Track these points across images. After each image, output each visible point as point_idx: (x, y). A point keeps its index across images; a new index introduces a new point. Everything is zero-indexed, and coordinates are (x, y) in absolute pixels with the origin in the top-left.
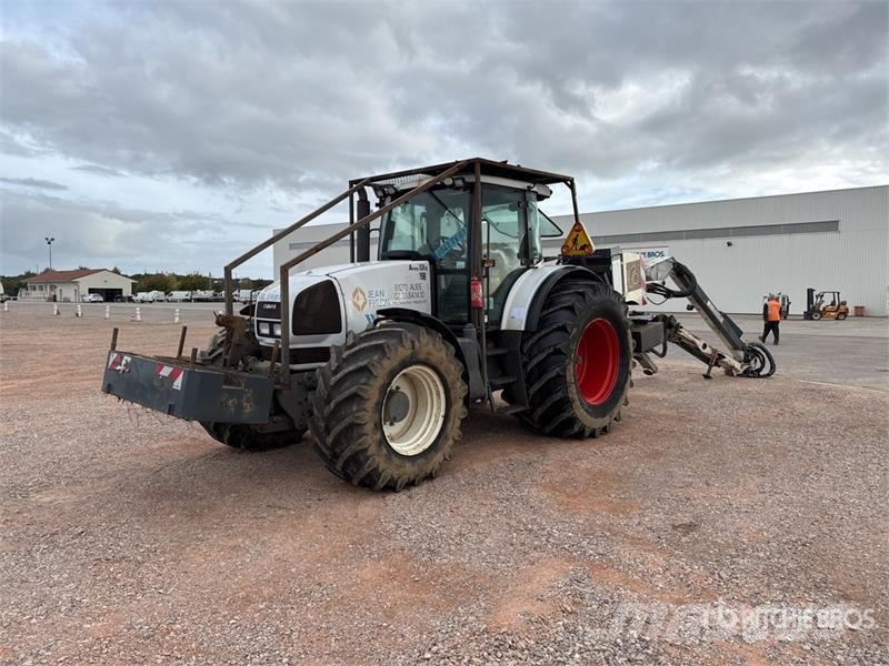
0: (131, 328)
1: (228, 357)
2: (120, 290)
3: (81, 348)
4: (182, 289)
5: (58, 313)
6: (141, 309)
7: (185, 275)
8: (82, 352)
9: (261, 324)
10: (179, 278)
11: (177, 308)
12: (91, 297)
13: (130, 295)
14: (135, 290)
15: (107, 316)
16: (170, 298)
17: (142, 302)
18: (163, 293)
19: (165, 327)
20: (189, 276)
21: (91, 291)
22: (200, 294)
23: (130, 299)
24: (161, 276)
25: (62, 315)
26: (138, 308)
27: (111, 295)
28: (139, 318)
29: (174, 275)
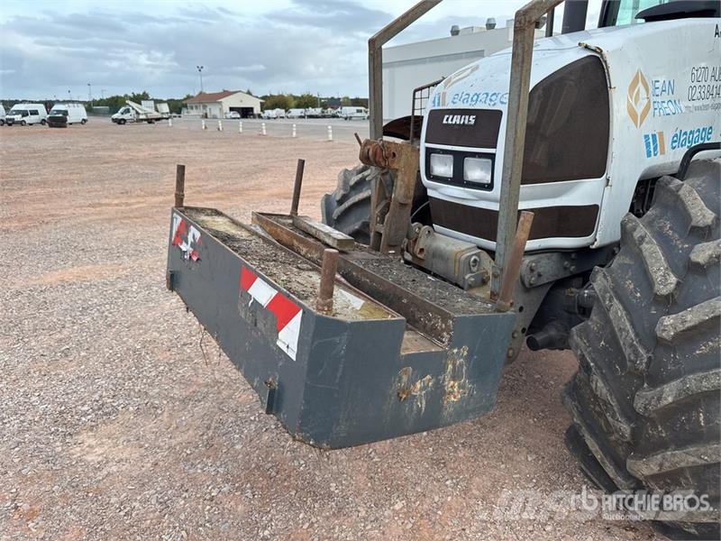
0: (258, 141)
1: (381, 229)
2: (252, 109)
3: (214, 161)
4: (298, 107)
5: (206, 128)
6: (266, 125)
7: (300, 95)
8: (214, 166)
9: (434, 157)
10: (295, 98)
11: (295, 123)
12: (232, 114)
13: (259, 112)
14: (263, 108)
15: (241, 130)
16: (289, 115)
17: (269, 118)
18: (283, 110)
19: (285, 141)
20: (302, 96)
21: (231, 109)
22: (311, 111)
23: (260, 116)
24: (282, 96)
25: (209, 130)
26: (263, 123)
27: (246, 113)
28: (265, 133)
29: (291, 95)
